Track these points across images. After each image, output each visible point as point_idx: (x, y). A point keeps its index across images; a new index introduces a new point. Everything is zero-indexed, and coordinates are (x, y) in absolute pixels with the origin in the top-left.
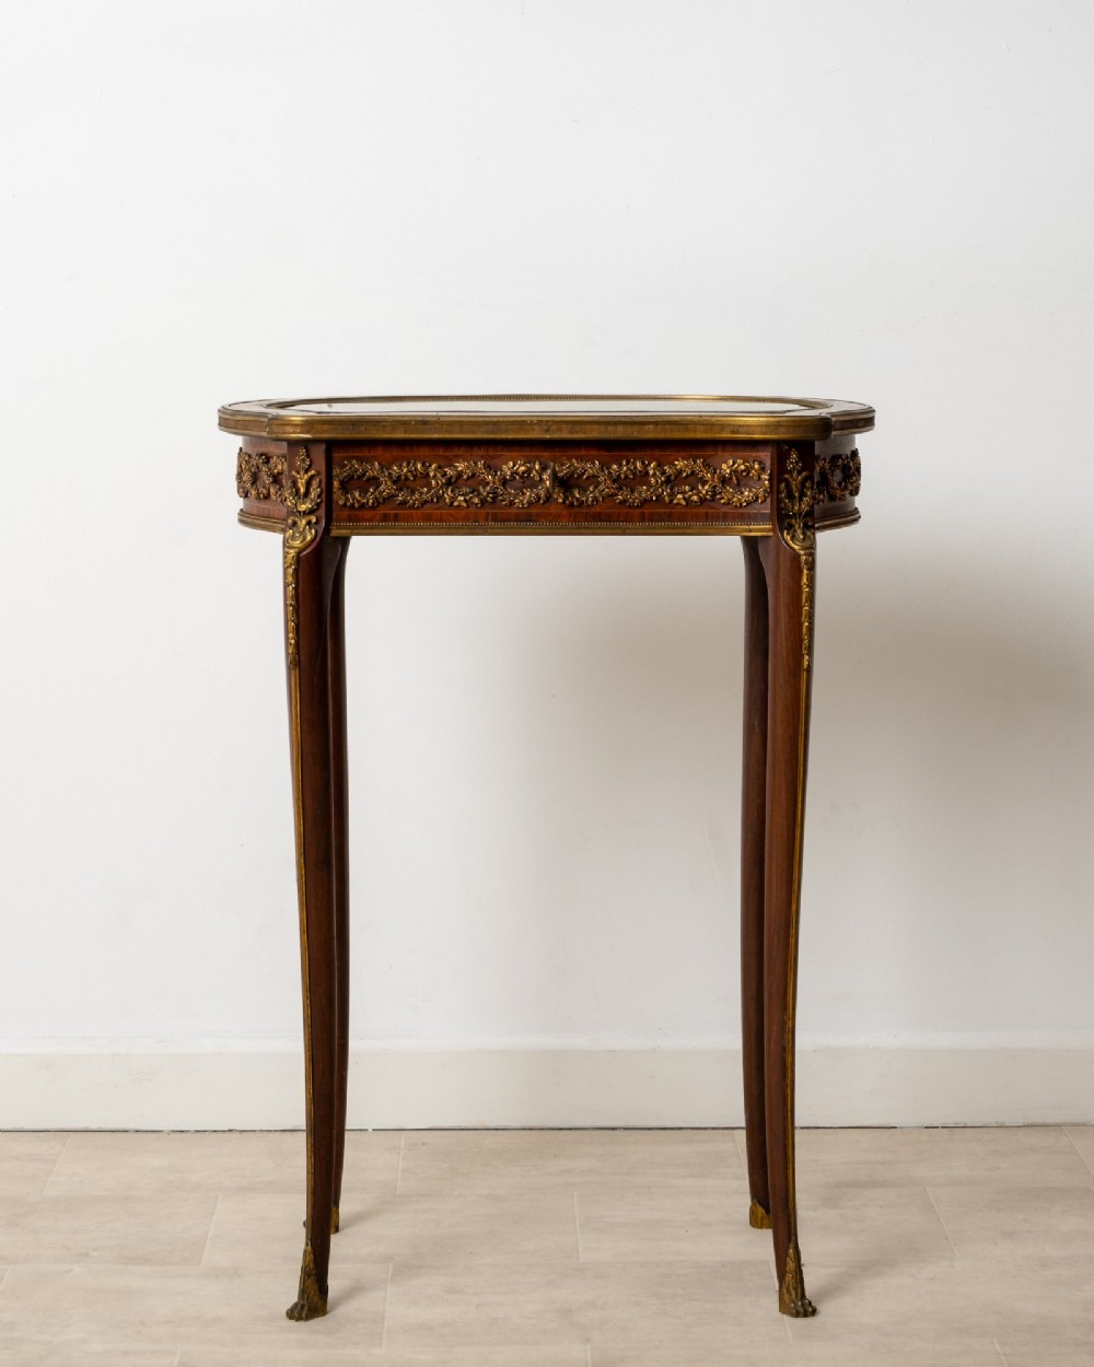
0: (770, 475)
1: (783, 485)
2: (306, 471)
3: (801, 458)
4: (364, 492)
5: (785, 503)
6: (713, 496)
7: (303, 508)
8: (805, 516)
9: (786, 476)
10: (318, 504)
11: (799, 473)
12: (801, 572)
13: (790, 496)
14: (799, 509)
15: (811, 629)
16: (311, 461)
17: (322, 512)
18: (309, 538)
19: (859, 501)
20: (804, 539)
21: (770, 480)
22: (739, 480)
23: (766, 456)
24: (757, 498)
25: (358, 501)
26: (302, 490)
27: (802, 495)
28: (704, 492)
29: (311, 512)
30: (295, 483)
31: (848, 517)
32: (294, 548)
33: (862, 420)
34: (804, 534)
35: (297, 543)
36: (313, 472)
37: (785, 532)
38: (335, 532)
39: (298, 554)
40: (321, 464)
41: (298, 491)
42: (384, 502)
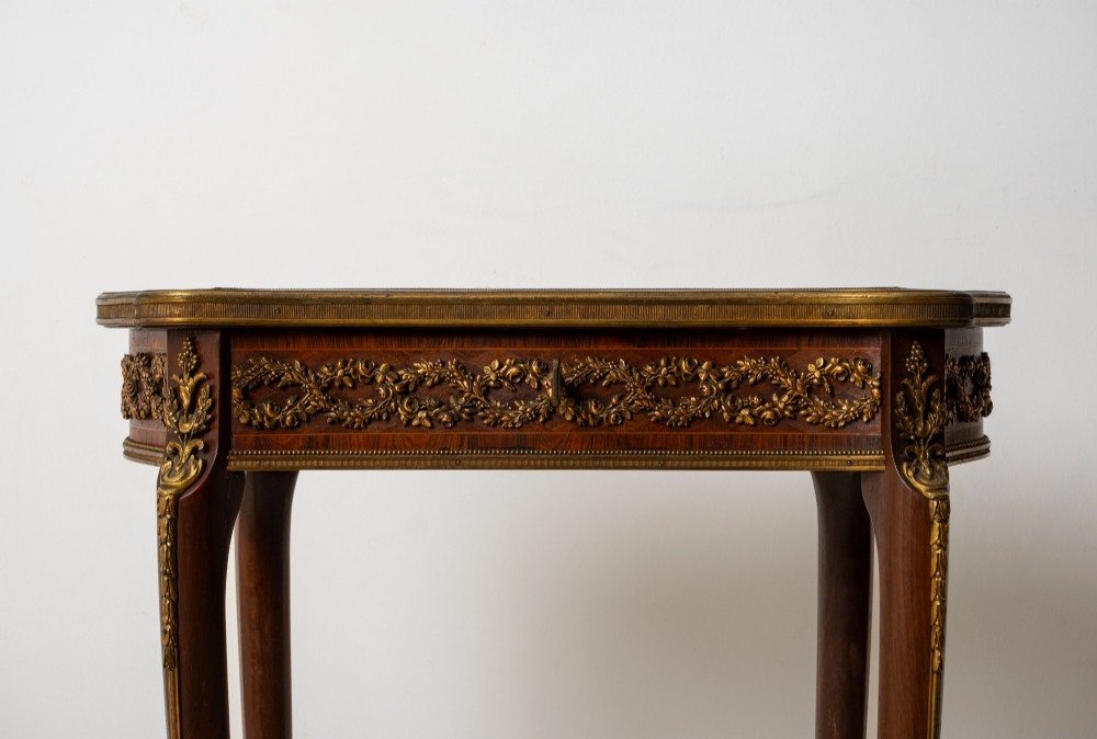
0: (880, 380)
1: (900, 396)
2: (192, 374)
3: (926, 355)
4: (278, 405)
5: (903, 421)
6: (795, 412)
7: (187, 427)
8: (931, 443)
9: (906, 381)
10: (209, 423)
11: (924, 378)
12: (930, 524)
13: (912, 412)
14: (925, 430)
15: (943, 610)
16: (198, 359)
17: (214, 435)
18: (193, 473)
19: (988, 425)
20: (932, 476)
21: (880, 388)
22: (835, 387)
23: (874, 351)
24: (861, 414)
25: (269, 419)
26: (186, 402)
27: (928, 409)
28: (781, 405)
29: (198, 434)
30: (176, 392)
31: (976, 447)
32: (170, 487)
33: (996, 309)
34: (931, 467)
35: (176, 481)
36: (201, 375)
37: (905, 466)
38: (233, 465)
39: (177, 496)
40: (213, 364)
41: (180, 403)
42: (309, 421)
